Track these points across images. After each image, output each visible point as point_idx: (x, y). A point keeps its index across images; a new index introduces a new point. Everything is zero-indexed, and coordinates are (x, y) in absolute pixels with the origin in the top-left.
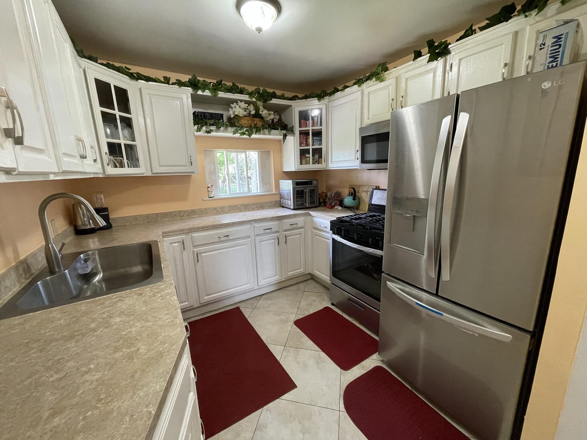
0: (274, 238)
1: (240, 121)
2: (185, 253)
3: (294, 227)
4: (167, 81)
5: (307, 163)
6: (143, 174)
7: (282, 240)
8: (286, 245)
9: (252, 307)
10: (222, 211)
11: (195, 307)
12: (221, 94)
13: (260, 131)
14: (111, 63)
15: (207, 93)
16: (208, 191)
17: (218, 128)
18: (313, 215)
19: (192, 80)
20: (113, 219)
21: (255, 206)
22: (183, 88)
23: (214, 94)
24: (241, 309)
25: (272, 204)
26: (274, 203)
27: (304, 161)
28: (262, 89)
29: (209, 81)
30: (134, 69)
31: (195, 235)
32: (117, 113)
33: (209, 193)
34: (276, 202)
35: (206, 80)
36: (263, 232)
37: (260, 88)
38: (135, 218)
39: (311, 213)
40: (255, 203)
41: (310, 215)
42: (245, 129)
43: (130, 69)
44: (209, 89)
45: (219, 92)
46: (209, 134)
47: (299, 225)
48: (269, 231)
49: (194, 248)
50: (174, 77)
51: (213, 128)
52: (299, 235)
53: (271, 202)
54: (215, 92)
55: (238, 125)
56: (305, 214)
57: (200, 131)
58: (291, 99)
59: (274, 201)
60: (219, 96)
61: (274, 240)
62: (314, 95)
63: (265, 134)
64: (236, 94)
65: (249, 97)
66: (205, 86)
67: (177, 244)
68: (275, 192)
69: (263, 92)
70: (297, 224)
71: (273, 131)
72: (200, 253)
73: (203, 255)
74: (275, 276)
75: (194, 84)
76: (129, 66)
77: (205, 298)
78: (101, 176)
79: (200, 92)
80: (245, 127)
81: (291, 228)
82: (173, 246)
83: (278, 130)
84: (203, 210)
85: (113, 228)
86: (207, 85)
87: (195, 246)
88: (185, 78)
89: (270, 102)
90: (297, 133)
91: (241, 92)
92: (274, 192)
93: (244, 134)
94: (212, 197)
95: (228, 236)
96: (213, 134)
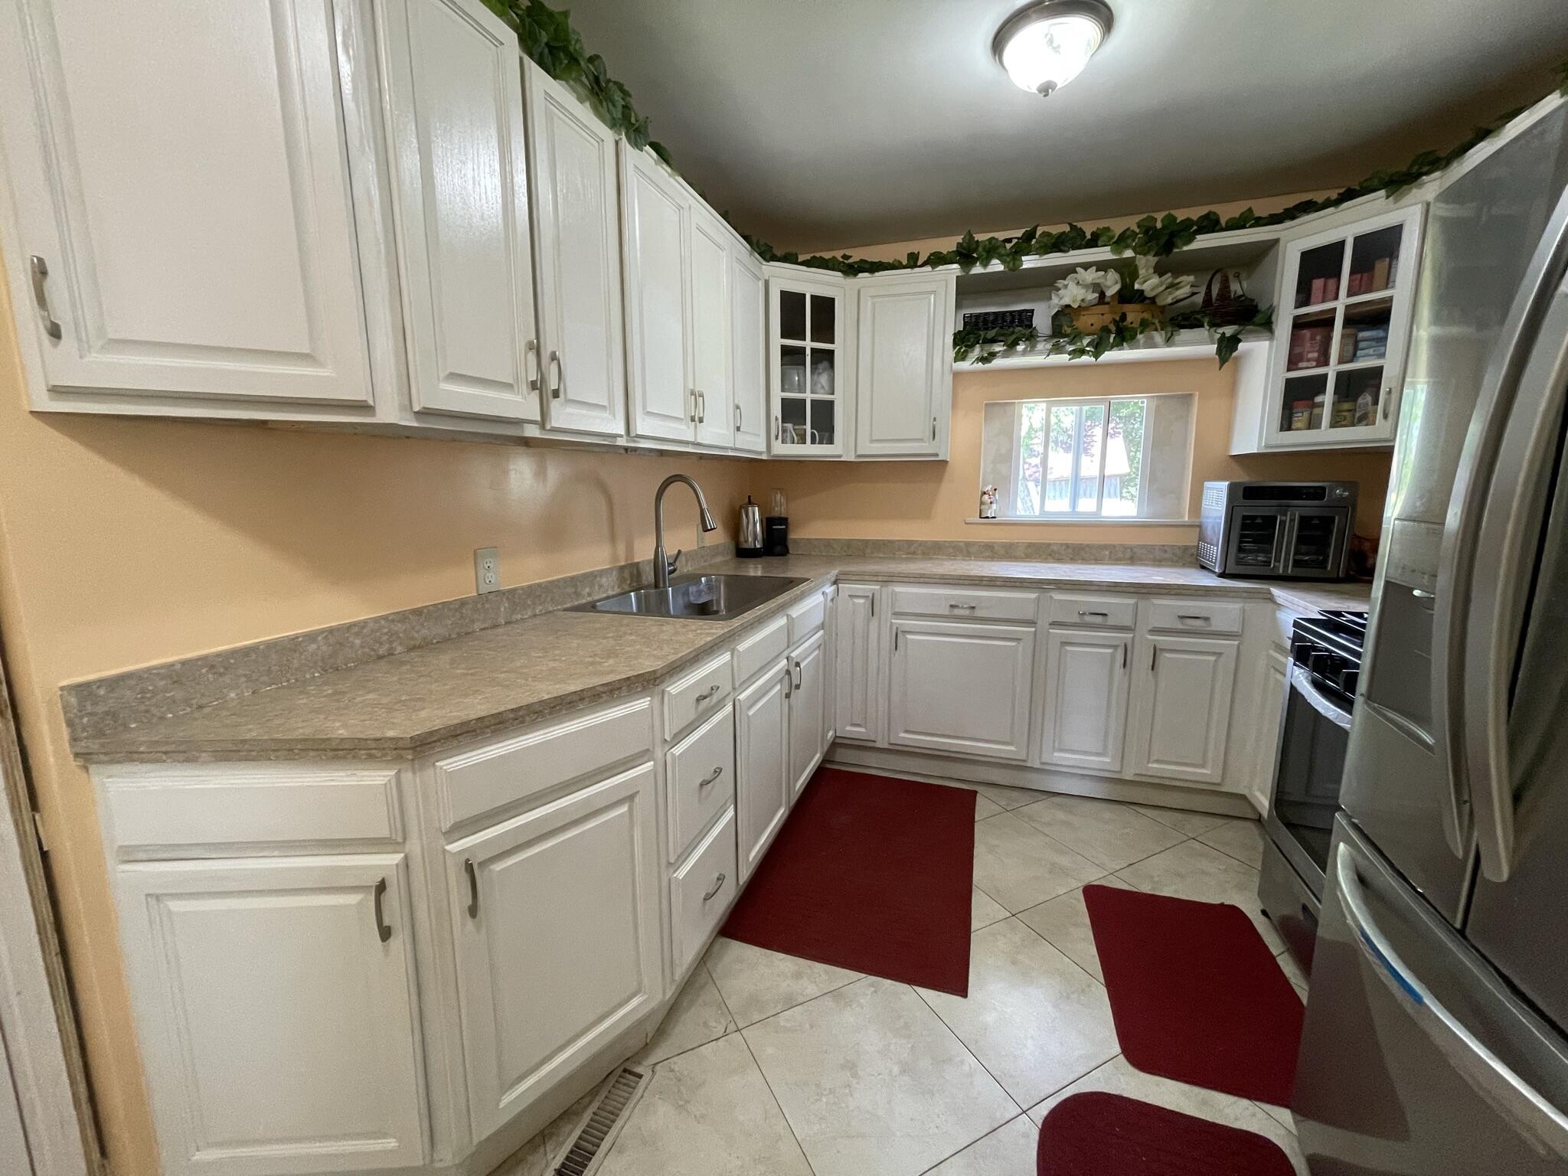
0: (1115, 643)
1: (1078, 320)
2: (874, 624)
3: (1194, 627)
4: (913, 262)
5: (1313, 424)
6: (840, 456)
7: (1142, 659)
8: (1156, 676)
9: (1008, 805)
10: (1007, 553)
11: (878, 745)
12: (1029, 262)
13: (1133, 337)
14: (818, 255)
15: (996, 266)
16: (982, 503)
17: (1012, 345)
18: (1279, 601)
19: (965, 244)
20: (795, 541)
21: (1107, 553)
22: (941, 267)
23: (1011, 265)
24: (979, 799)
25: (1166, 556)
26: (1178, 552)
27: (1300, 418)
28: (1160, 216)
29: (1001, 236)
30: (857, 255)
31: (899, 589)
32: (808, 344)
33: (983, 507)
34: (1186, 548)
35: (996, 235)
36: (1076, 619)
37: (1155, 215)
38: (828, 543)
39: (1277, 592)
40: (1110, 545)
41: (1271, 599)
42: (1085, 342)
43: (850, 257)
44: (1000, 257)
45: (1023, 258)
46: (988, 366)
47: (1217, 625)
48: (1099, 620)
49: (894, 617)
50: (925, 248)
51: (998, 348)
52: (1213, 658)
53: (1163, 549)
54: (1014, 259)
55: (1069, 330)
56: (1249, 594)
57: (963, 359)
58: (1275, 219)
59: (1179, 548)
60: (1024, 267)
61: (1110, 651)
62: (1376, 182)
63: (1152, 345)
64: (1072, 252)
65: (1112, 251)
66: (991, 250)
67: (862, 601)
68: (1189, 517)
69: (1165, 223)
70: (1207, 619)
71: (1185, 334)
72: (904, 632)
73: (909, 637)
74: (1098, 754)
75: (965, 255)
76: (848, 252)
77: (903, 735)
78: (764, 457)
79: (977, 269)
80: (1088, 335)
81: (1180, 626)
82: (854, 604)
83: (1203, 326)
84: (962, 544)
85: (789, 556)
86: (997, 248)
87: (897, 614)
88: (948, 244)
89: (1185, 248)
90: (1283, 327)
91: (1093, 242)
92: (1186, 519)
93: (1082, 352)
94: (988, 517)
95: (974, 608)
96: (998, 363)
